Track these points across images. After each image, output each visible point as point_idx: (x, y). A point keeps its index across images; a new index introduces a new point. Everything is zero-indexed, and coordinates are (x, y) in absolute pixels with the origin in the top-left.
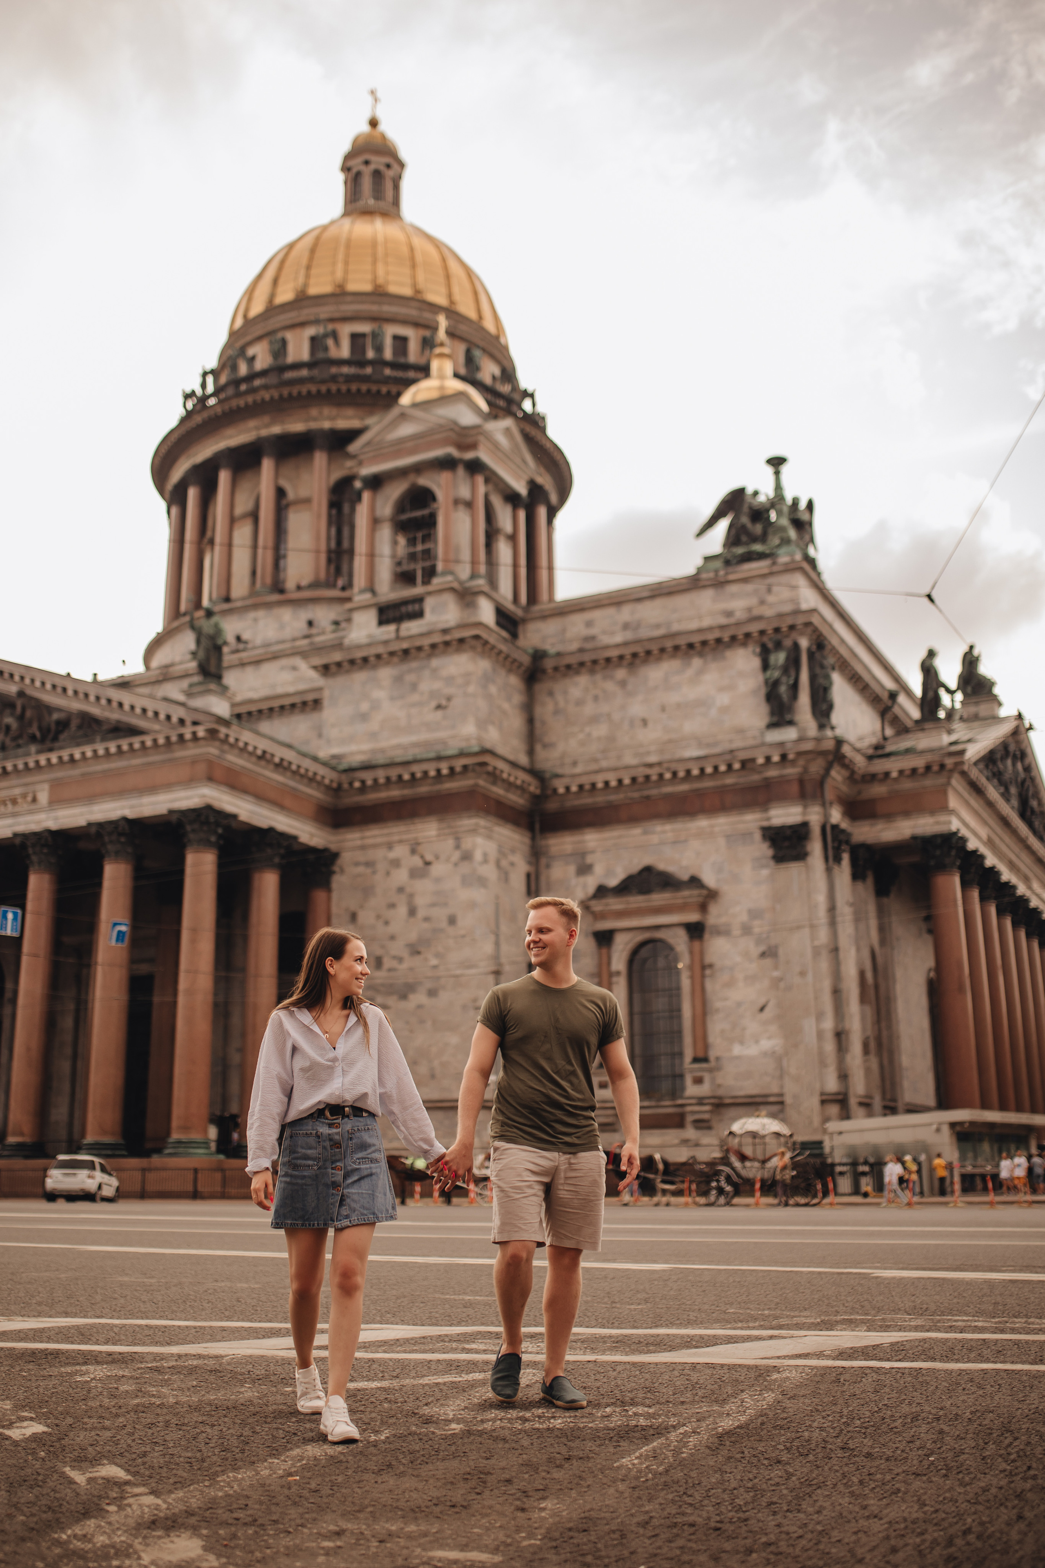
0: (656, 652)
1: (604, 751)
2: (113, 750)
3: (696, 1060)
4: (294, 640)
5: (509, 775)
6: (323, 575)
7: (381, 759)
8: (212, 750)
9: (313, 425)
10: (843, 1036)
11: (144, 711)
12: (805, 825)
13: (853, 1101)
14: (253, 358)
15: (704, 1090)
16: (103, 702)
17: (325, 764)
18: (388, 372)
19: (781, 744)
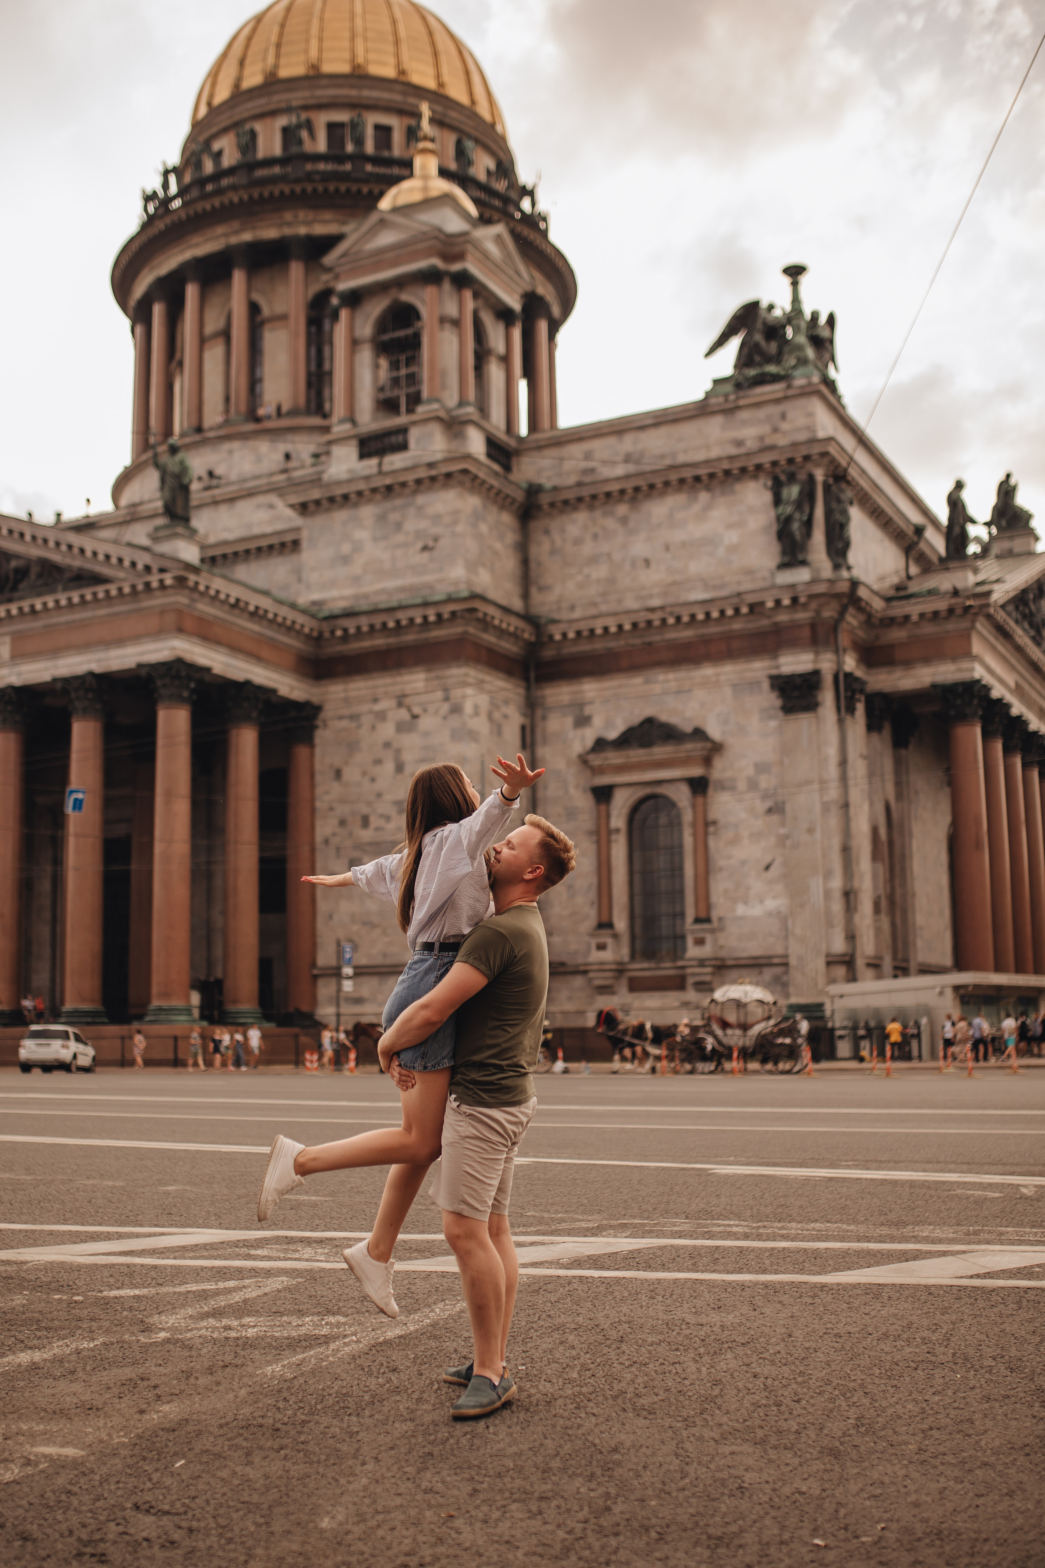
0: (659, 486)
1: (604, 594)
2: (76, 600)
3: (697, 920)
4: (272, 474)
5: (501, 621)
6: (302, 401)
7: (364, 606)
8: (181, 599)
9: (288, 231)
10: (852, 896)
11: (108, 557)
12: (816, 673)
13: (860, 963)
14: (220, 153)
15: (706, 951)
16: (64, 548)
17: (304, 612)
18: (369, 168)
19: (793, 586)
